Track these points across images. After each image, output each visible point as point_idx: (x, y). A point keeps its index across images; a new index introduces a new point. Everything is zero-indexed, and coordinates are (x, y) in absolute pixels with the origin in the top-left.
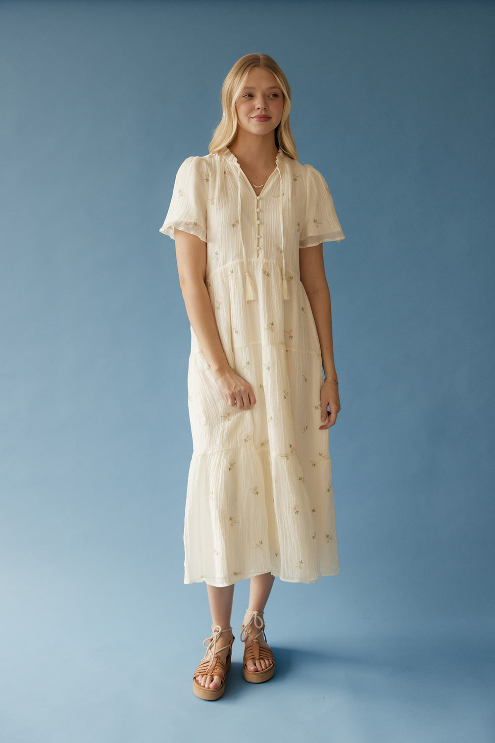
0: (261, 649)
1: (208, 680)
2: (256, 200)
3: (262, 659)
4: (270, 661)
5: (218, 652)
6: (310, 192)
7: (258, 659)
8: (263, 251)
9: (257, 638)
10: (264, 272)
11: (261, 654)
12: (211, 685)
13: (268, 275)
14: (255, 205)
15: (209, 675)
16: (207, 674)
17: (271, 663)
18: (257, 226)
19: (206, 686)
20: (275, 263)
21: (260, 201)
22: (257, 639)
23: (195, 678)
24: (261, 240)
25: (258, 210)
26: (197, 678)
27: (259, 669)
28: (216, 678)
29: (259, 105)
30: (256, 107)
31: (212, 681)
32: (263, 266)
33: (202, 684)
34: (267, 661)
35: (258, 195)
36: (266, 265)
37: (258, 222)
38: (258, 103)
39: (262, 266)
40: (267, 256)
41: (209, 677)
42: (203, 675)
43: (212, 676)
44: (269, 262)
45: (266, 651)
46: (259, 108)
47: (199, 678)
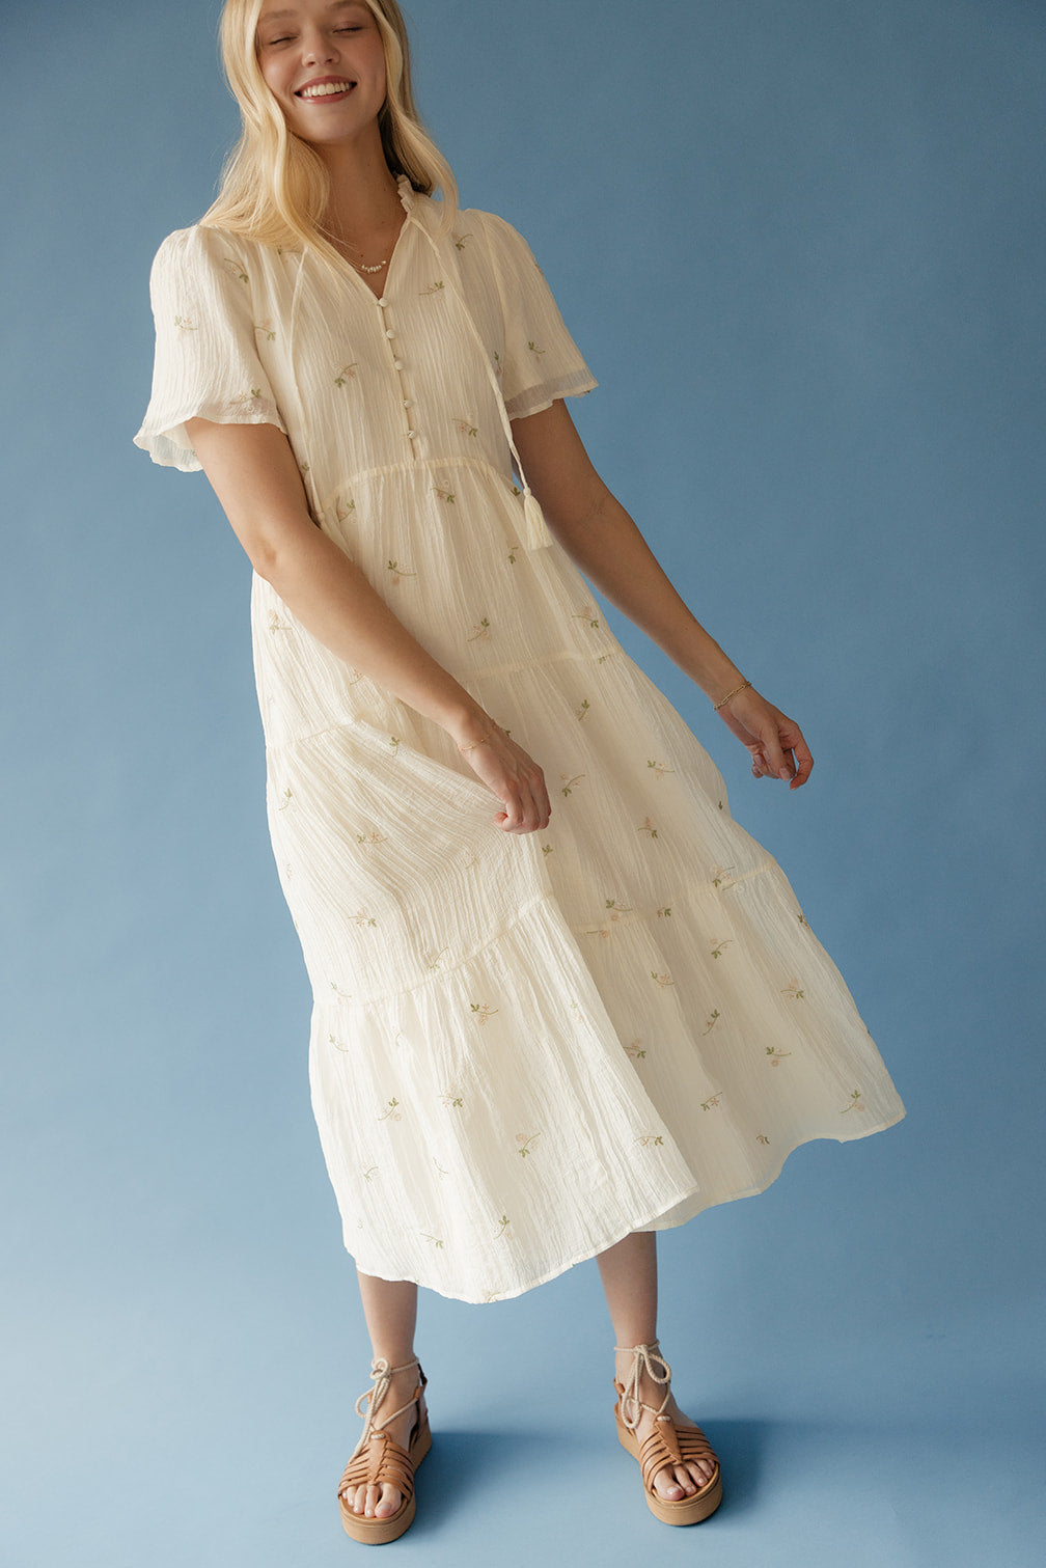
0: (681, 1435)
1: (369, 1498)
2: (378, 309)
3: (688, 1461)
4: (710, 1461)
5: (387, 1425)
6: (503, 274)
7: (680, 1465)
8: (425, 440)
9: (664, 1411)
10: (440, 494)
11: (685, 1450)
12: (379, 1510)
13: (451, 499)
14: (377, 319)
15: (371, 1482)
16: (366, 1482)
17: (713, 1465)
18: (395, 375)
19: (368, 1513)
20: (461, 464)
21: (390, 311)
22: (665, 1413)
23: (340, 1495)
24: (416, 412)
25: (389, 334)
26: (344, 1494)
27: (689, 1490)
28: (386, 1488)
29: (310, 55)
30: (305, 61)
31: (380, 1498)
32: (434, 477)
33: (356, 1510)
34: (702, 1464)
35: (379, 297)
36: (441, 474)
37: (398, 365)
38: (308, 50)
39: (431, 478)
40: (436, 451)
41: (370, 1488)
42: (357, 1486)
43: (377, 1485)
44: (447, 464)
45: (693, 1436)
46: (312, 63)
47: (348, 1494)
